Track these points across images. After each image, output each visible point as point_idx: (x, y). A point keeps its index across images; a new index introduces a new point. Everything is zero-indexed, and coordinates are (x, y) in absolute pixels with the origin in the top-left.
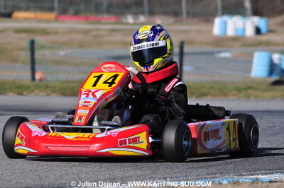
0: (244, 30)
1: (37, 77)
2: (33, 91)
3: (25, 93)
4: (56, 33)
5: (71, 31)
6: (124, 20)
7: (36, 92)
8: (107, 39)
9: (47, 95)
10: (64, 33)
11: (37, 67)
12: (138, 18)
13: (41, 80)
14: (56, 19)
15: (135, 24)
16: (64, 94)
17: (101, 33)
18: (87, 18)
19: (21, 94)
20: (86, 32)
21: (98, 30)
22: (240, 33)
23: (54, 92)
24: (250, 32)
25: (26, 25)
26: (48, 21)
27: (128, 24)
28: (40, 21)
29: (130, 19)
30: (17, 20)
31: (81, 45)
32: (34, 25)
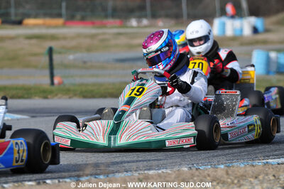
0: (241, 30)
1: (56, 81)
2: (56, 95)
3: (49, 96)
4: (65, 38)
5: (79, 36)
6: (128, 24)
7: (59, 95)
8: (113, 42)
9: (70, 98)
10: (73, 38)
11: (56, 72)
12: (141, 22)
13: (59, 84)
14: (65, 24)
15: (138, 27)
16: (85, 97)
17: (107, 37)
18: (93, 23)
19: (46, 98)
20: (93, 36)
21: (104, 34)
22: (238, 33)
23: (75, 95)
24: (247, 31)
25: (36, 31)
26: (56, 27)
27: (132, 27)
28: (49, 27)
29: (134, 22)
30: (28, 26)
31: (89, 49)
32: (44, 31)
